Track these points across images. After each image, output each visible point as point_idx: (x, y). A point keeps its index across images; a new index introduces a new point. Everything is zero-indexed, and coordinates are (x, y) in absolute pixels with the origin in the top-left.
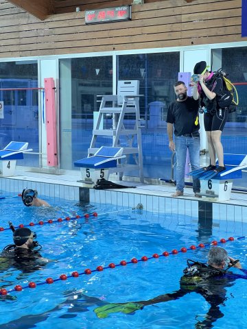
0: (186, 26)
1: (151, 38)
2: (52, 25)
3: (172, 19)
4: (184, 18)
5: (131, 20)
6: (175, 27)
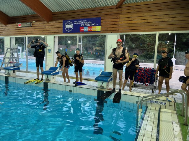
0: (47, 29)
2: (8, 27)
6: (44, 29)
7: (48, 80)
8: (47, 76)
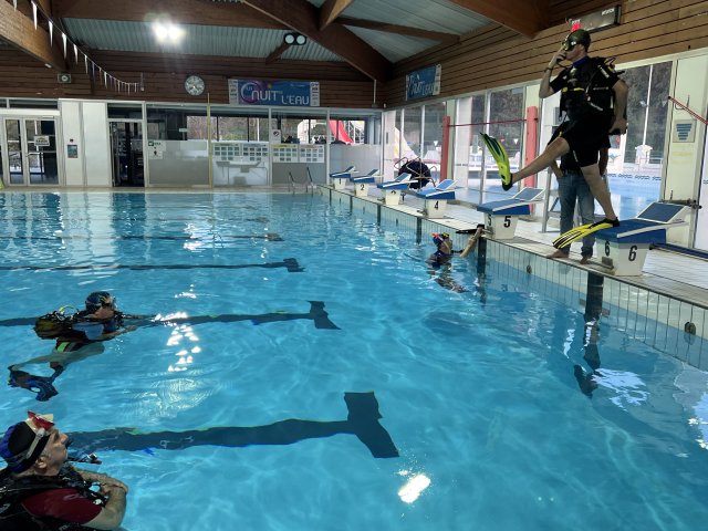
0: (684, 24)
1: (640, 45)
2: (541, 43)
3: (668, 17)
4: (682, 12)
5: (619, 25)
6: (671, 27)
7: (608, 263)
8: (607, 248)
